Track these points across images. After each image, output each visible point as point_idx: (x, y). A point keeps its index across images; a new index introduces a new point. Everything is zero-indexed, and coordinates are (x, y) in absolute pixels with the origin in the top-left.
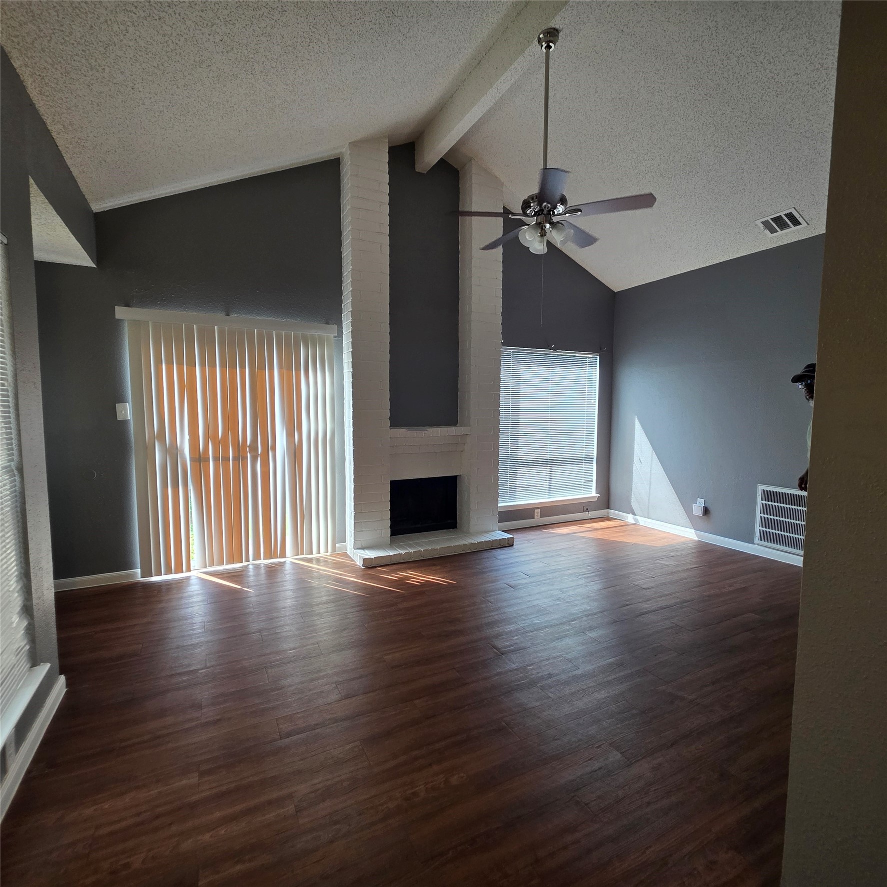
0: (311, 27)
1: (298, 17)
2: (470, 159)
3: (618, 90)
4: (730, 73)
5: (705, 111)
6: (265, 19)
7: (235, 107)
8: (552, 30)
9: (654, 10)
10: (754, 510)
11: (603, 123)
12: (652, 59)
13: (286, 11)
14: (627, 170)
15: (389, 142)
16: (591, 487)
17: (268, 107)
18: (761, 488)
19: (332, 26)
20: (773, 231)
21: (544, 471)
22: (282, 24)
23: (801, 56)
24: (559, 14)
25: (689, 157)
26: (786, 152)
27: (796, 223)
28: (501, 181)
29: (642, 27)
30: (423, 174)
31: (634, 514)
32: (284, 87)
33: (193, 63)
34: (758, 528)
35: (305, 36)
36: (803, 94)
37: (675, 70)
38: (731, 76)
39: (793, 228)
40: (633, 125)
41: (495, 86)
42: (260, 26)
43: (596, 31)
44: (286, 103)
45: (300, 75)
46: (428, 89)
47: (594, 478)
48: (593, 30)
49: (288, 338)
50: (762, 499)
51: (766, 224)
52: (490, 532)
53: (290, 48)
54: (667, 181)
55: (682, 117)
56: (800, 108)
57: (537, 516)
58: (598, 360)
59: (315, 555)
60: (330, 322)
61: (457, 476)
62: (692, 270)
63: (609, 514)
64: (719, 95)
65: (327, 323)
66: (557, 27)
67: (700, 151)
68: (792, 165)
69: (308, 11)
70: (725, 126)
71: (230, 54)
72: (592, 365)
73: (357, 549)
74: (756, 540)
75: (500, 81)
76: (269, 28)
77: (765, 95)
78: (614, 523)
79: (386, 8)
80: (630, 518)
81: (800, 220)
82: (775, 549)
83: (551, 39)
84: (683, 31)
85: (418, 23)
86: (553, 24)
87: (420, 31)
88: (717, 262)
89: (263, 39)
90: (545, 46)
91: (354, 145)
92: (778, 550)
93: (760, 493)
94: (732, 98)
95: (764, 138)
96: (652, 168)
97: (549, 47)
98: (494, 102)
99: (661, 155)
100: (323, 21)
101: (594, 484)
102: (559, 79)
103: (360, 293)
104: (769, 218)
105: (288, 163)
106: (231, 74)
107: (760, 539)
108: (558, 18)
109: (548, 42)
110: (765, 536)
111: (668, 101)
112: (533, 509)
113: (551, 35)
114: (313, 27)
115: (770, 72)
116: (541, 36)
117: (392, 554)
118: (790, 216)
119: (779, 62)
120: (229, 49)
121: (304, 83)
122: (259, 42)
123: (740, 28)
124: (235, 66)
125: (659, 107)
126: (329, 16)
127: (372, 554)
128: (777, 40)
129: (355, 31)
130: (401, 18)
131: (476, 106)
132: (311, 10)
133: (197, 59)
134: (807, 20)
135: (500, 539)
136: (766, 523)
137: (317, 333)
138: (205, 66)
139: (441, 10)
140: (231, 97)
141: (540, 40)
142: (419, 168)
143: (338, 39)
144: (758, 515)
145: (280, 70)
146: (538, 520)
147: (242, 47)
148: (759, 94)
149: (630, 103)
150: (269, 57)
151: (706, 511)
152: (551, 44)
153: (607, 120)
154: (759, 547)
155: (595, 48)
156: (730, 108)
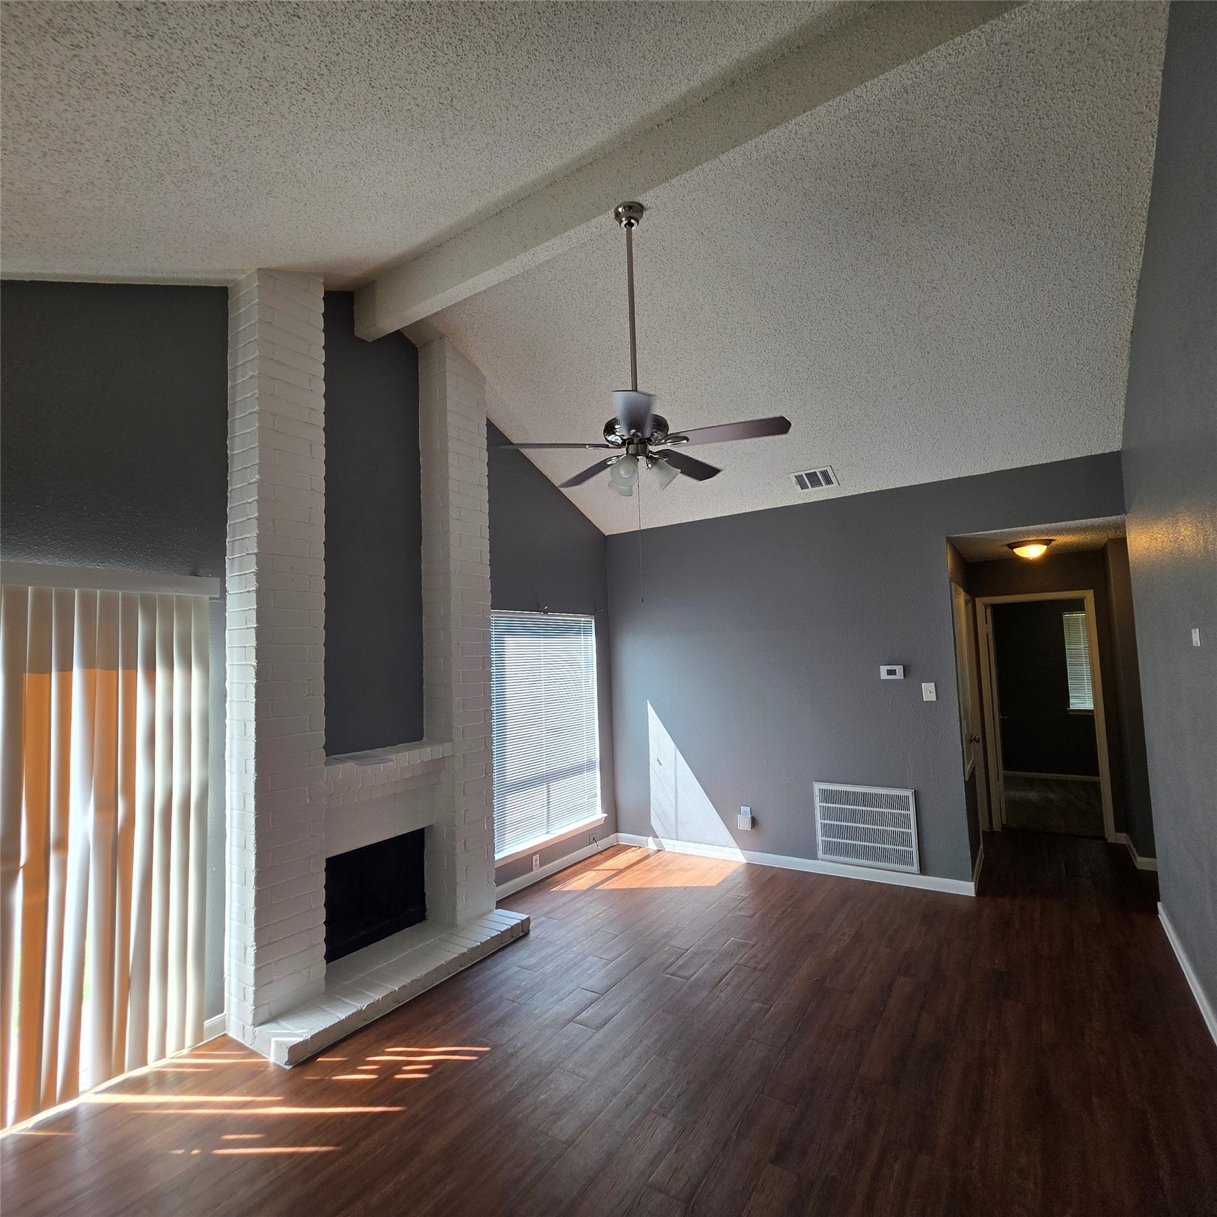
0: (323, 64)
1: (313, 38)
2: (442, 337)
3: (677, 300)
4: (806, 313)
5: (769, 347)
6: (254, 12)
7: (87, 145)
8: (634, 204)
9: (745, 222)
10: (814, 816)
11: (648, 333)
12: (727, 275)
13: (299, 17)
14: (663, 393)
15: (324, 284)
16: (594, 804)
17: (154, 168)
18: (818, 787)
19: (356, 79)
20: (804, 486)
21: (540, 792)
22: (277, 35)
23: (877, 316)
24: (655, 189)
25: (739, 393)
26: (838, 408)
27: (829, 482)
28: (482, 374)
29: (727, 236)
30: (367, 342)
31: (656, 836)
32: (208, 144)
33: (42, 23)
34: (820, 839)
35: (305, 75)
36: (869, 354)
37: (749, 295)
38: (806, 318)
39: (825, 486)
40: (685, 343)
41: (532, 251)
42: (236, 19)
43: (670, 224)
44: (193, 173)
45: (250, 136)
46: (419, 226)
47: (598, 791)
48: (667, 221)
49: (108, 602)
50: (821, 801)
51: (799, 479)
52: (485, 915)
53: (266, 84)
54: (706, 414)
55: (744, 348)
56: (863, 367)
57: (536, 865)
58: (593, 625)
59: (153, 1065)
60: (202, 571)
61: (423, 829)
62: (707, 518)
63: (619, 840)
64: (789, 334)
65: (195, 574)
66: (644, 204)
67: (752, 390)
68: (840, 422)
69: (335, 36)
70: (785, 368)
71: (143, 44)
72: (586, 632)
73: (260, 1025)
74: (820, 854)
75: (541, 246)
76: (249, 31)
77: (834, 346)
78: (632, 854)
79: (448, 90)
80: (651, 844)
81: (833, 479)
82: (843, 863)
83: (635, 215)
84: (770, 255)
85: (472, 129)
86: (640, 199)
87: (466, 142)
88: (736, 512)
89: (227, 46)
90: (625, 222)
91: (267, 274)
92: (846, 864)
93: (817, 793)
94: (801, 341)
95: (821, 390)
96: (693, 397)
97: (630, 225)
98: (522, 271)
99: (707, 384)
100: (348, 65)
101: (598, 800)
102: (606, 265)
103: (274, 522)
104: (803, 473)
105: (130, 274)
106: (118, 82)
107: (825, 852)
108: (651, 193)
109: (629, 218)
110: (830, 849)
111: (732, 327)
112: (530, 856)
113: (633, 212)
114: (326, 66)
115: (845, 324)
116: (620, 210)
117: (343, 1017)
118: (825, 474)
119: (856, 316)
120: (144, 32)
121: (247, 151)
122: (215, 48)
123: (828, 270)
124: (135, 70)
125: (721, 331)
126: (363, 60)
127: (301, 1030)
128: (860, 293)
129: (384, 103)
130: (457, 113)
131: (493, 270)
132: (342, 36)
133: (58, 21)
134: (892, 283)
135: (512, 927)
136: (827, 830)
137: (172, 593)
138: (68, 43)
139: (509, 125)
140: (88, 124)
141: (618, 215)
142: (361, 332)
143: (351, 103)
144: (819, 821)
145: (222, 112)
146: (539, 872)
147: (176, 41)
148: (828, 343)
149: (688, 318)
150: (216, 82)
151: (754, 822)
152: (632, 221)
153: (655, 331)
154: (824, 863)
155: (663, 243)
156: (797, 351)
